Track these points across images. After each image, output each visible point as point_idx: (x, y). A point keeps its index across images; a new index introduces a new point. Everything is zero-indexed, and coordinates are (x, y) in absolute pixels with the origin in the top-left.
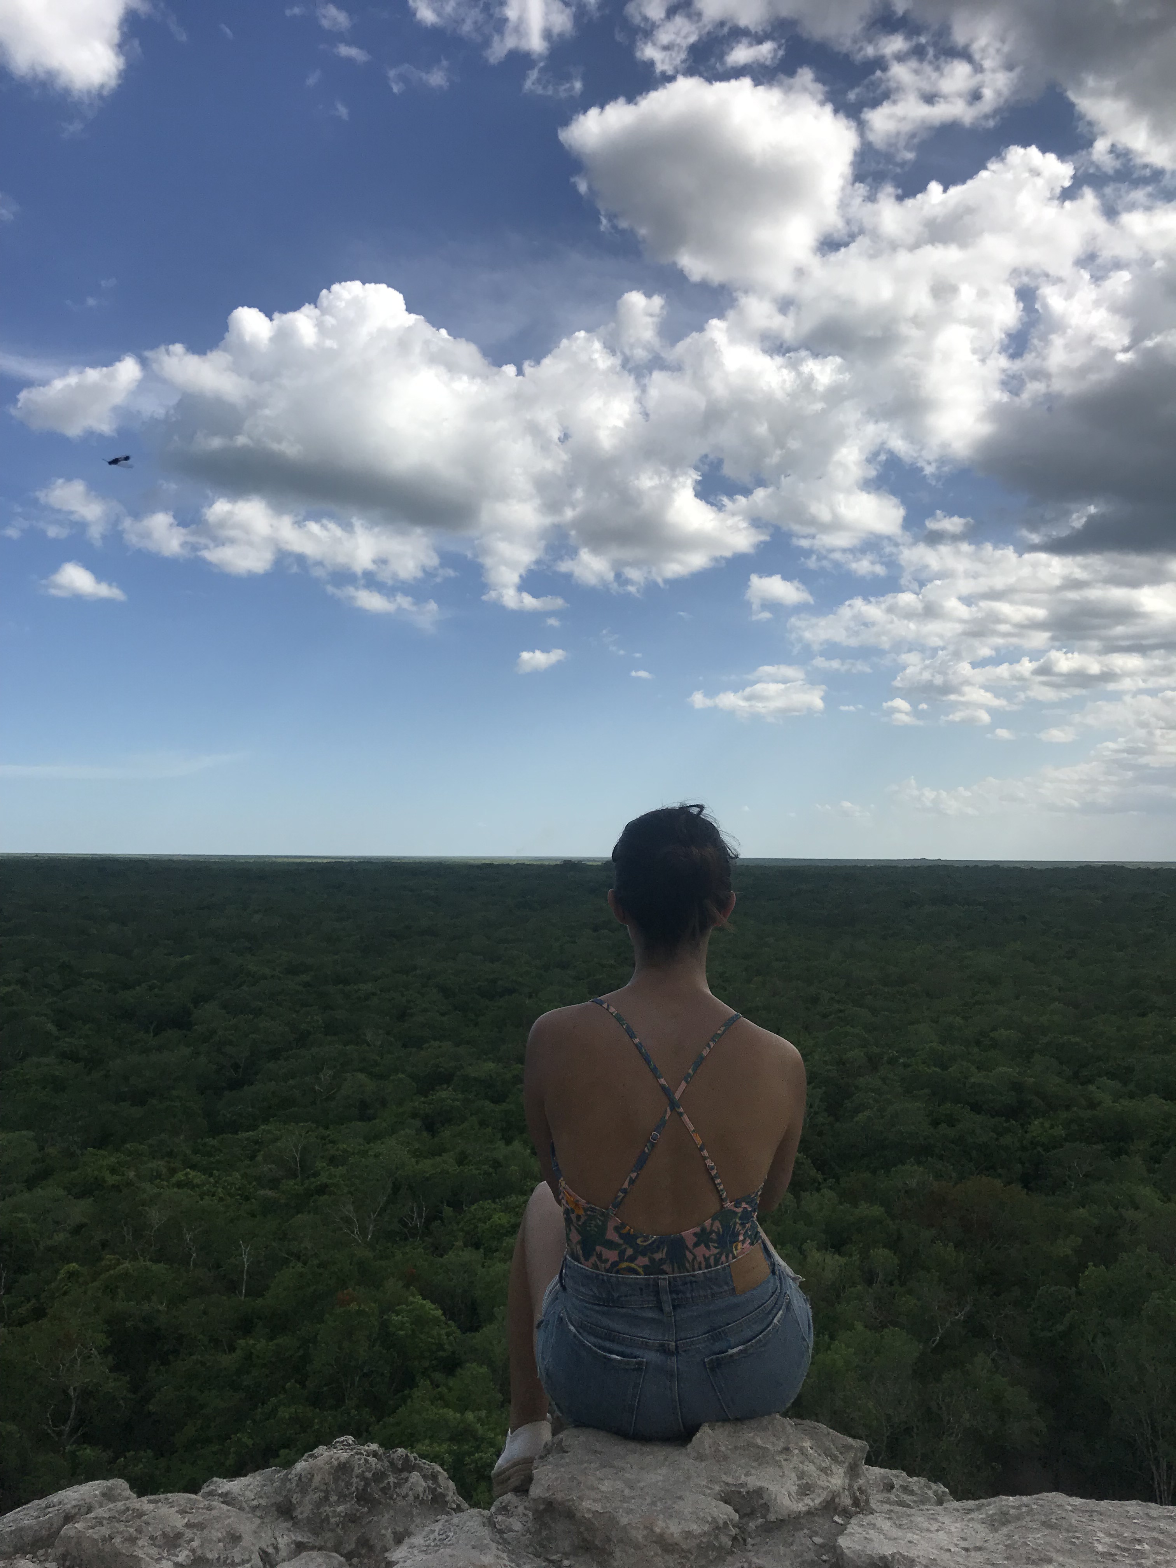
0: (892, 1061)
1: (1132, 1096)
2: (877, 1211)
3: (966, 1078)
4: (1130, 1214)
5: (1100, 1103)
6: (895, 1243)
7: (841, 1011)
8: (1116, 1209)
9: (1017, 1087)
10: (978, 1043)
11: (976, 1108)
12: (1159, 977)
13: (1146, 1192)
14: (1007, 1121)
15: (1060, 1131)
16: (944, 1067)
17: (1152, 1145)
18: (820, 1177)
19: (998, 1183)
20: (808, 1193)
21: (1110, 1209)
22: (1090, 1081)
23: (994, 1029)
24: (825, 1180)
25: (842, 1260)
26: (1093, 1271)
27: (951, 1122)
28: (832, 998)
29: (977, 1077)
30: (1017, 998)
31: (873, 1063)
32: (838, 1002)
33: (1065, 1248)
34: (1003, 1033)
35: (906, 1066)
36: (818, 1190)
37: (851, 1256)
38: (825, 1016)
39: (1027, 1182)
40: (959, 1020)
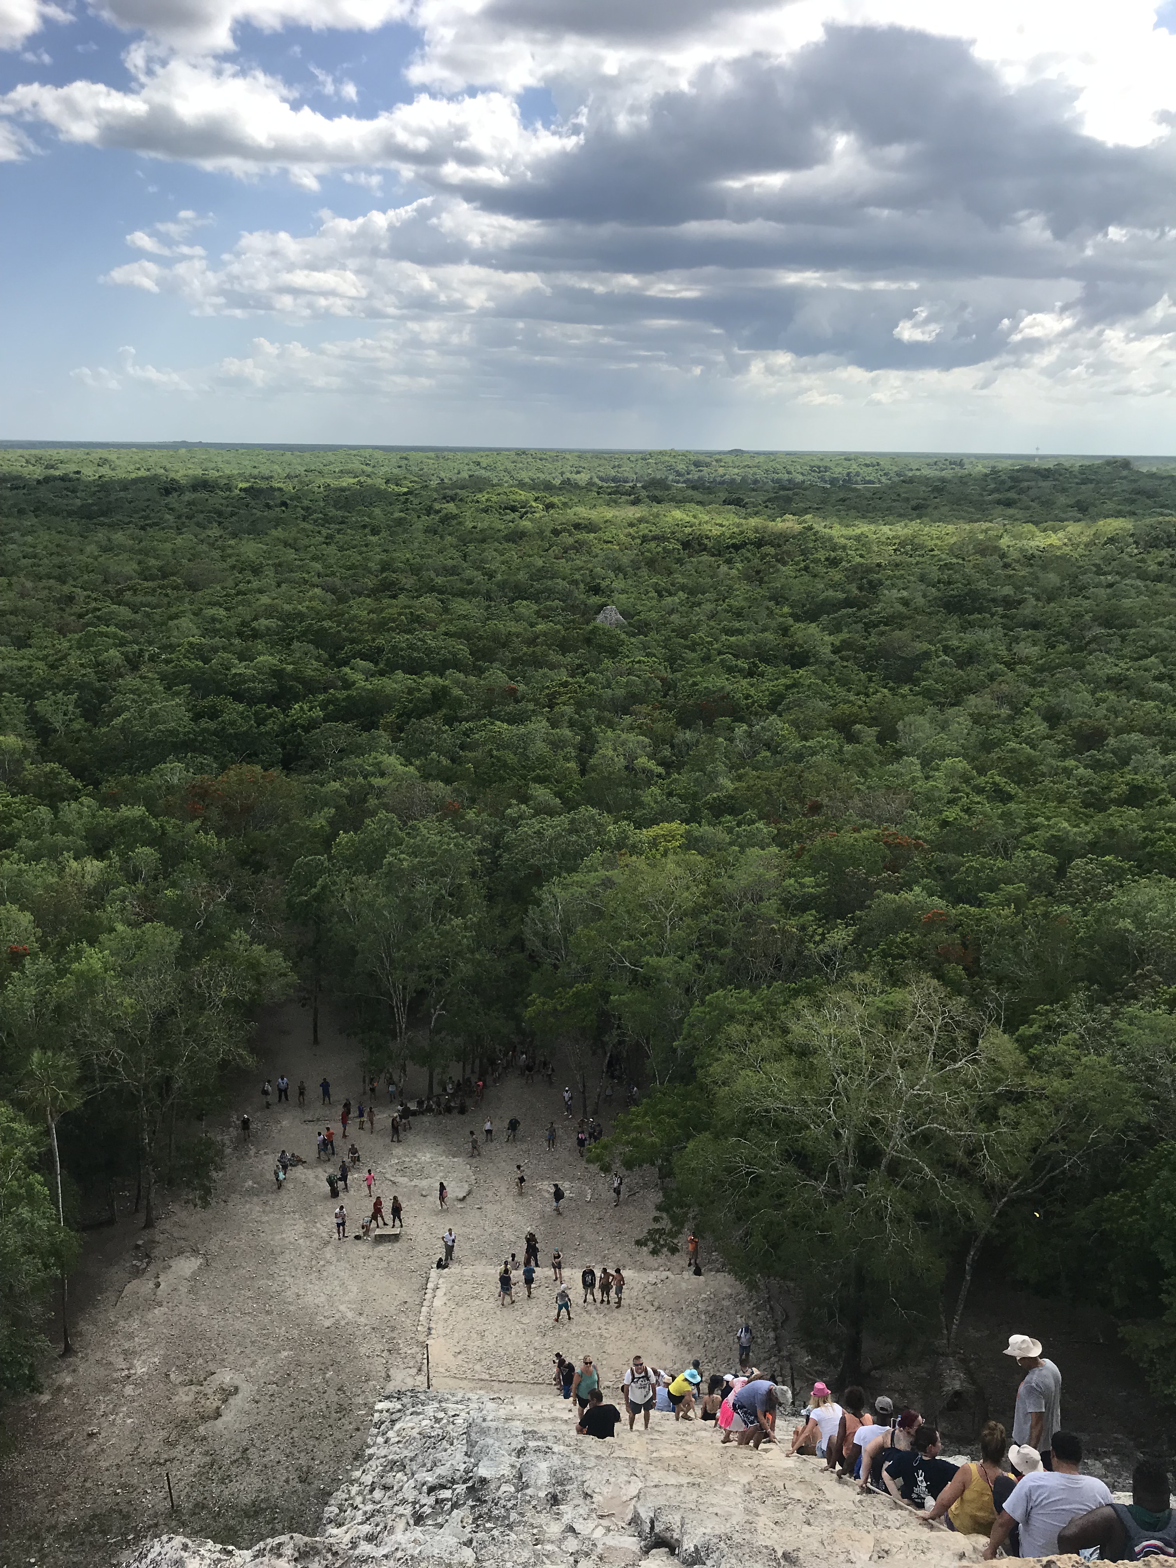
0: (153, 658)
1: (382, 673)
2: (138, 811)
3: (228, 669)
4: (377, 781)
5: (354, 683)
6: (157, 840)
7: (99, 610)
8: (365, 778)
9: (277, 674)
10: (240, 634)
11: (238, 697)
12: (408, 560)
13: (392, 761)
14: (269, 707)
15: (319, 713)
16: (206, 661)
17: (397, 717)
18: (79, 785)
19: (258, 768)
20: (66, 803)
21: (360, 779)
22: (346, 663)
23: (256, 619)
24: (85, 786)
25: (101, 865)
26: (343, 837)
27: (213, 714)
28: (89, 597)
29: (240, 668)
30: (279, 585)
31: (133, 663)
32: (95, 600)
33: (320, 820)
34: (263, 623)
35: (167, 662)
36: (76, 799)
37: (111, 859)
38: (81, 616)
39: (288, 764)
40: (222, 612)
